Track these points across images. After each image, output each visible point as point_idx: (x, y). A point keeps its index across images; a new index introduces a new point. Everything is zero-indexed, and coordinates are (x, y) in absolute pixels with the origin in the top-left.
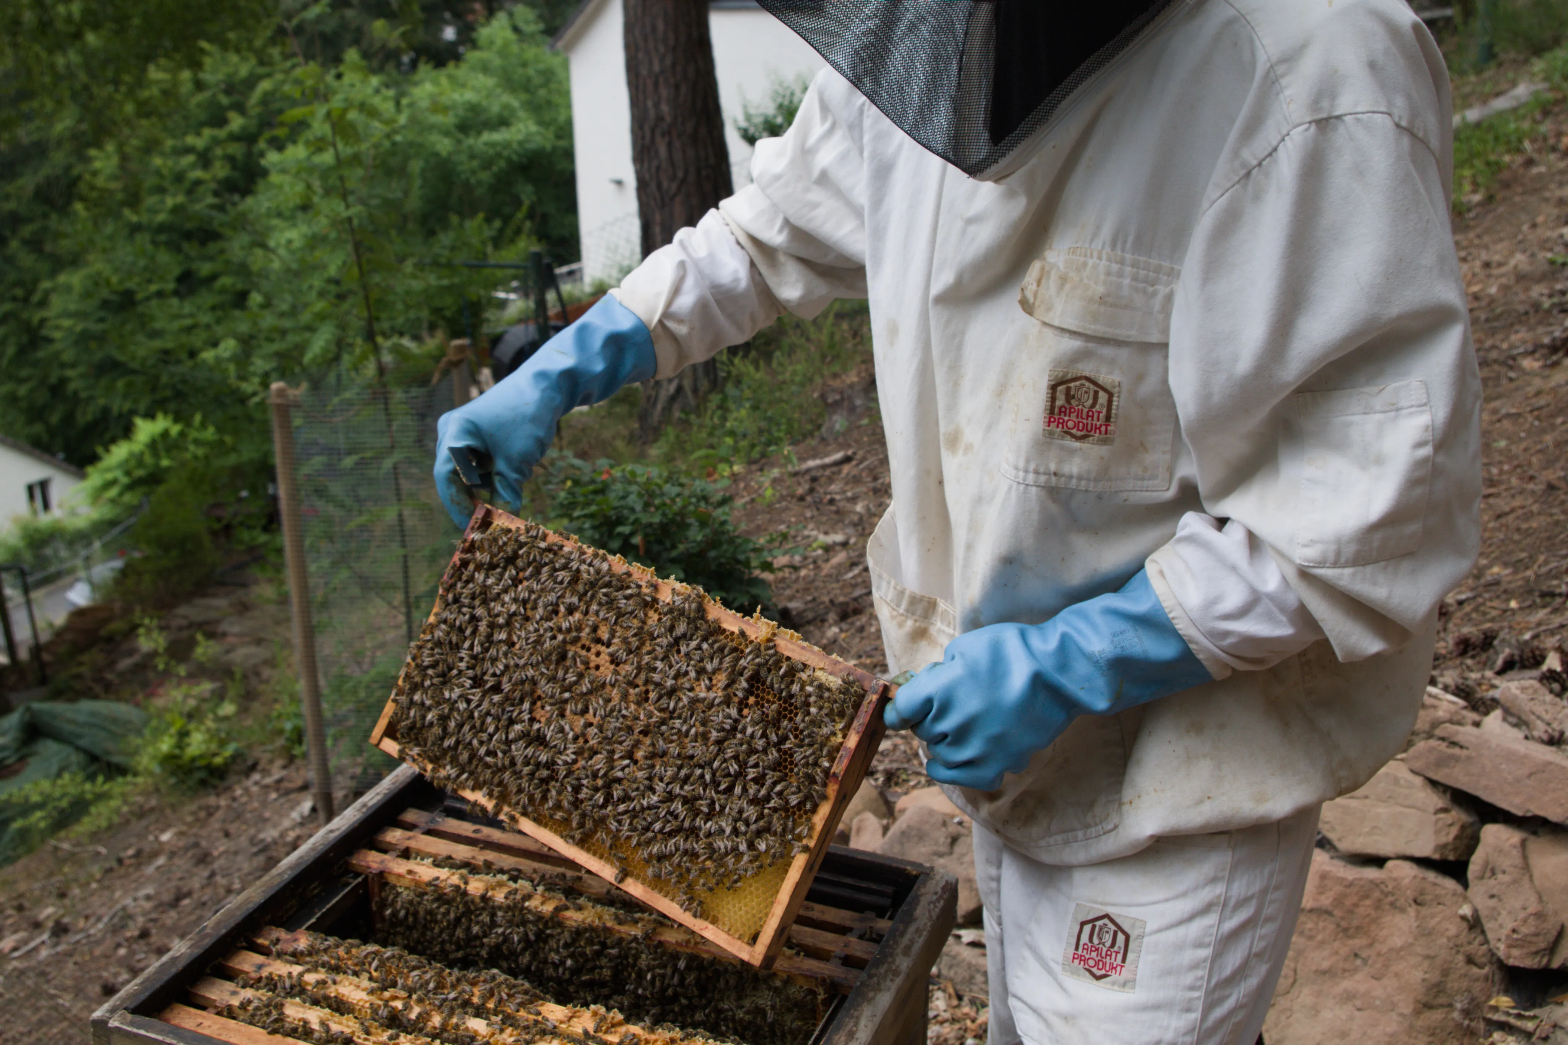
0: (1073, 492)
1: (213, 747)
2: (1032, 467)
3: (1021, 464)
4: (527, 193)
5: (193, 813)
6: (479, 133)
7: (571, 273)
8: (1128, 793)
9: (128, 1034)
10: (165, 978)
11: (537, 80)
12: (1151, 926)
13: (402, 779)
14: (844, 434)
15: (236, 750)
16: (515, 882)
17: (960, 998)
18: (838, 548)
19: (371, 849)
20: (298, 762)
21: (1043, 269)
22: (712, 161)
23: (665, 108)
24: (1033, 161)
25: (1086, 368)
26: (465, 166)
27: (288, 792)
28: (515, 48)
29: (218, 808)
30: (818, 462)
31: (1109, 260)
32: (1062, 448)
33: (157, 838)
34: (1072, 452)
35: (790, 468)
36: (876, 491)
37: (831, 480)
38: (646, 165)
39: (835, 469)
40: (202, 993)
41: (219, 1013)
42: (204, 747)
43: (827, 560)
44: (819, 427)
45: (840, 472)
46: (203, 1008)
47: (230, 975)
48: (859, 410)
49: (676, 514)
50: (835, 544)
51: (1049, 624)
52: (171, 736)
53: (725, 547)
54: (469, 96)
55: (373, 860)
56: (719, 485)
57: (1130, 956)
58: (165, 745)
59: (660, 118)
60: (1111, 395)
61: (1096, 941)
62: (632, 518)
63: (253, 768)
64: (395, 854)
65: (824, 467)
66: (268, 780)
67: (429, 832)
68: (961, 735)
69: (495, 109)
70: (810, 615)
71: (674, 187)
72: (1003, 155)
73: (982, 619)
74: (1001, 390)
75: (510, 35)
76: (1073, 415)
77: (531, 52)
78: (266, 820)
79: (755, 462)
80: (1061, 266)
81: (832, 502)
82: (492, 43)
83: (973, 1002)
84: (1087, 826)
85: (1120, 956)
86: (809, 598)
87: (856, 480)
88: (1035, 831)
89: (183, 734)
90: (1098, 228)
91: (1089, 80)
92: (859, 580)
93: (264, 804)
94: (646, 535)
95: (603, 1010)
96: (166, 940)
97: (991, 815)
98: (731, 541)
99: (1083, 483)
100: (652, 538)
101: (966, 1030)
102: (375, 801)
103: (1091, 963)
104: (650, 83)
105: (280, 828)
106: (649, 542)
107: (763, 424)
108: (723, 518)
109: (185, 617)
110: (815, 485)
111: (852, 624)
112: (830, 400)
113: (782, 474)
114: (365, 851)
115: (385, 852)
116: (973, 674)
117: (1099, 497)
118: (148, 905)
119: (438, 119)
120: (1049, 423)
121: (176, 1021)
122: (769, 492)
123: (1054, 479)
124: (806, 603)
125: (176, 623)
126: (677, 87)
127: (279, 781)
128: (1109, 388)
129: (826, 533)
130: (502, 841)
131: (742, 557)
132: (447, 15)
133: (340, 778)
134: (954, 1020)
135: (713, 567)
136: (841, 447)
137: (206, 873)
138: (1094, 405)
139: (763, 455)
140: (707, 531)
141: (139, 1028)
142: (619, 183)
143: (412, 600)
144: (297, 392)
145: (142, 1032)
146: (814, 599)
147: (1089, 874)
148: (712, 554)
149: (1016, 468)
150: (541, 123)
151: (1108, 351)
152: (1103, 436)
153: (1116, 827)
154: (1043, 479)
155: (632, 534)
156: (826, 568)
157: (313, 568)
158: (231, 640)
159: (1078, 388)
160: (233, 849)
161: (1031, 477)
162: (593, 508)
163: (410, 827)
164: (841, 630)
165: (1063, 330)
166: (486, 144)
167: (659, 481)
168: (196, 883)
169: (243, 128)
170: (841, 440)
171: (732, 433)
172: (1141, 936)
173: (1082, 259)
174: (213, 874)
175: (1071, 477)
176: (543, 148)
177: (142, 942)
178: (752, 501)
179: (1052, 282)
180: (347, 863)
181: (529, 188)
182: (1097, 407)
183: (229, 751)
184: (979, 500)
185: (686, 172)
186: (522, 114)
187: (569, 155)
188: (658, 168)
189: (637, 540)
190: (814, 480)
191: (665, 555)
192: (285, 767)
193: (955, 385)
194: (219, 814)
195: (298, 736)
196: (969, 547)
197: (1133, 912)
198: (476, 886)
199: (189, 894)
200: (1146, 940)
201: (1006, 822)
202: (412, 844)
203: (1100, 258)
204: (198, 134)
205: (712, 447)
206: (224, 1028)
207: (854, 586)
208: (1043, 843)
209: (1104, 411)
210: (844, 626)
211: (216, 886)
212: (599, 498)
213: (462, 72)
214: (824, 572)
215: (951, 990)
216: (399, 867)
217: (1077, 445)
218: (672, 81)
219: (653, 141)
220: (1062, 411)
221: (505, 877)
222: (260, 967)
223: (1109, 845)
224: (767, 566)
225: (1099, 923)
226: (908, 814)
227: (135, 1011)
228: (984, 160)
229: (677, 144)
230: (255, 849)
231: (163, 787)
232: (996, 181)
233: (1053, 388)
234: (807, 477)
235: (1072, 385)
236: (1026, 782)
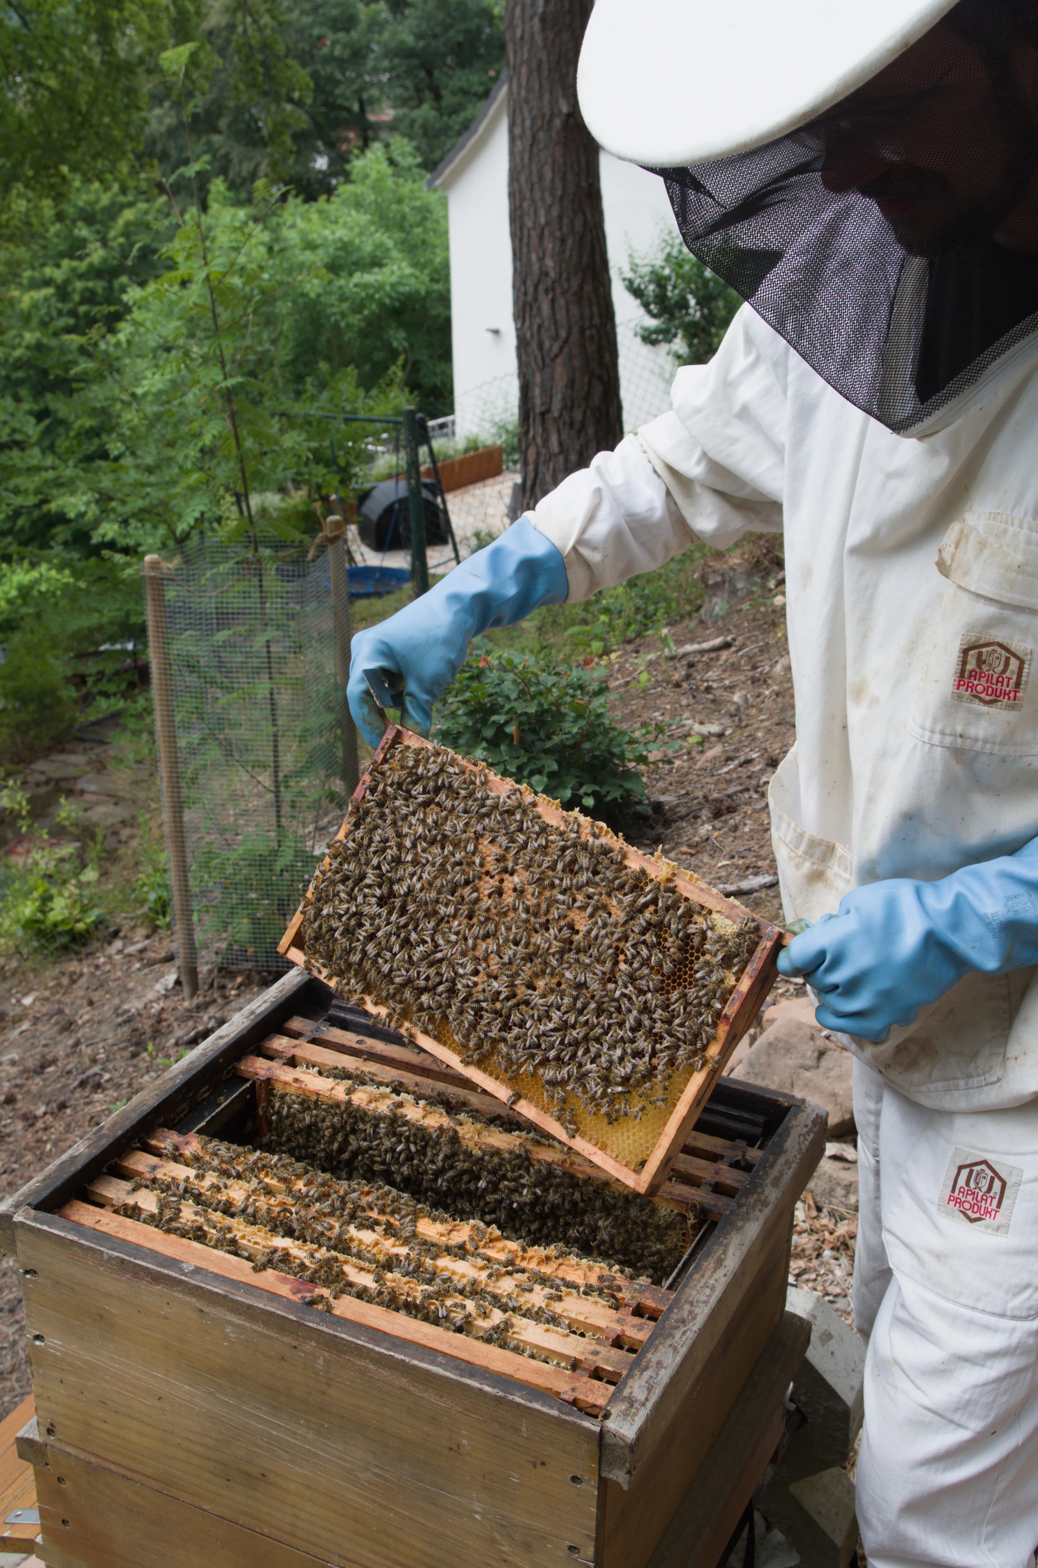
0: (978, 754)
1: (76, 912)
2: (938, 728)
3: (928, 724)
4: (398, 338)
5: (56, 978)
6: (351, 274)
7: (442, 426)
8: (1013, 1049)
9: (31, 1229)
10: (65, 1176)
11: (412, 218)
12: (1026, 1176)
13: (288, 987)
14: (723, 618)
15: (98, 917)
16: (398, 1094)
17: (819, 1209)
18: (713, 739)
19: (258, 1055)
20: (162, 932)
21: (962, 531)
22: (597, 320)
23: (549, 263)
24: (958, 423)
25: (999, 635)
26: (335, 308)
27: (151, 963)
28: (390, 183)
29: (81, 975)
30: (696, 647)
31: (1030, 529)
32: (970, 711)
33: (19, 1001)
34: (979, 715)
35: (667, 652)
36: (754, 681)
37: (708, 667)
38: (527, 324)
39: (713, 655)
40: (99, 1191)
41: (116, 1212)
42: (66, 912)
43: (702, 752)
44: (699, 608)
45: (718, 658)
46: (101, 1206)
47: (125, 1175)
48: (740, 593)
49: (552, 704)
50: (710, 734)
51: (944, 883)
52: (35, 900)
53: (600, 738)
54: (341, 233)
55: (259, 1067)
56: (596, 674)
57: (1005, 1202)
58: (28, 909)
59: (544, 274)
60: (1022, 662)
61: (972, 1185)
62: (507, 707)
63: (116, 934)
64: (281, 1061)
65: (702, 652)
66: (131, 949)
67: (314, 1041)
68: (851, 987)
69: (368, 248)
70: (683, 811)
71: (555, 349)
72: (929, 414)
73: (879, 870)
74: (912, 648)
75: (384, 167)
76: (983, 681)
77: (407, 187)
78: (130, 991)
79: (629, 642)
80: (981, 529)
81: (708, 689)
82: (367, 176)
83: (831, 1214)
84: (969, 1076)
85: (995, 1202)
86: (683, 792)
87: (735, 668)
88: (917, 1077)
89: (47, 899)
90: (1021, 496)
91: (1022, 343)
92: (735, 775)
93: (128, 974)
94: (521, 724)
95: (482, 1225)
96: (32, 1108)
97: (875, 1058)
98: (606, 732)
99: (988, 746)
100: (526, 727)
101: (823, 1242)
102: (262, 1008)
103: (967, 1205)
104: (534, 234)
105: (145, 1000)
106: (523, 731)
107: (639, 602)
108: (600, 711)
109: (42, 773)
110: (691, 670)
111: (726, 822)
112: (711, 582)
113: (659, 657)
114: (252, 1058)
115: (271, 1058)
116: (867, 929)
117: (1003, 760)
118: (13, 1071)
119: (308, 256)
120: (959, 685)
121: (75, 1218)
122: (644, 677)
123: (959, 740)
124: (679, 797)
125: (33, 778)
126: (563, 240)
127: (142, 951)
128: (1020, 655)
129: (701, 723)
130: (385, 1053)
131: (616, 750)
132: (320, 144)
133: (204, 953)
134: (812, 1231)
135: (587, 759)
136: (720, 632)
137: (71, 1042)
138: (1004, 671)
139: (639, 635)
140: (582, 723)
141: (42, 1223)
142: (496, 332)
143: (281, 778)
144: (171, 566)
145: (45, 1228)
146: (687, 794)
147: (971, 1120)
148: (587, 745)
149: (923, 728)
150: (415, 265)
151: (1022, 619)
152: (1011, 702)
153: (999, 1080)
154: (948, 740)
155: (507, 723)
156: (702, 761)
157: (182, 743)
158: (88, 797)
159: (990, 654)
160: (96, 1019)
161: (937, 738)
162: (467, 695)
163: (296, 1035)
164: (714, 828)
165: (978, 596)
166: (356, 285)
167: (535, 670)
168: (60, 1051)
169: (104, 260)
170: (720, 623)
171: (607, 611)
172: (1018, 1184)
173: (1003, 526)
174: (77, 1044)
175: (976, 740)
176: (417, 292)
177: (8, 1108)
178: (627, 683)
179: (971, 545)
180: (235, 1069)
181: (402, 334)
182: (1008, 674)
183: (91, 917)
184: (883, 755)
185: (569, 333)
186: (395, 254)
187: (445, 299)
188: (540, 327)
189: (511, 729)
190: (691, 665)
191: (539, 745)
192: (148, 937)
193: (865, 634)
194: (83, 982)
195: (163, 907)
196: (870, 799)
197: (1011, 1160)
198: (360, 1098)
199: (54, 1062)
200: (1021, 1188)
201: (888, 1066)
202: (298, 1052)
203: (1021, 527)
204: (58, 266)
205: (585, 622)
206: (120, 1226)
207: (729, 782)
208: (923, 1088)
209: (1015, 677)
210: (718, 824)
211: (80, 1054)
212: (475, 684)
213: (334, 207)
214: (699, 765)
215: (811, 1202)
216: (286, 1075)
217: (985, 709)
218: (558, 234)
219: (536, 299)
220: (973, 674)
221: (388, 1090)
222: (154, 1168)
223: (992, 1096)
224: (642, 759)
225: (976, 1169)
226: (776, 1025)
227: (37, 1207)
228: (908, 418)
229: (561, 302)
230: (120, 1020)
231: (25, 951)
232: (921, 438)
233: (965, 652)
234: (684, 662)
235: (984, 650)
236: (911, 1030)
